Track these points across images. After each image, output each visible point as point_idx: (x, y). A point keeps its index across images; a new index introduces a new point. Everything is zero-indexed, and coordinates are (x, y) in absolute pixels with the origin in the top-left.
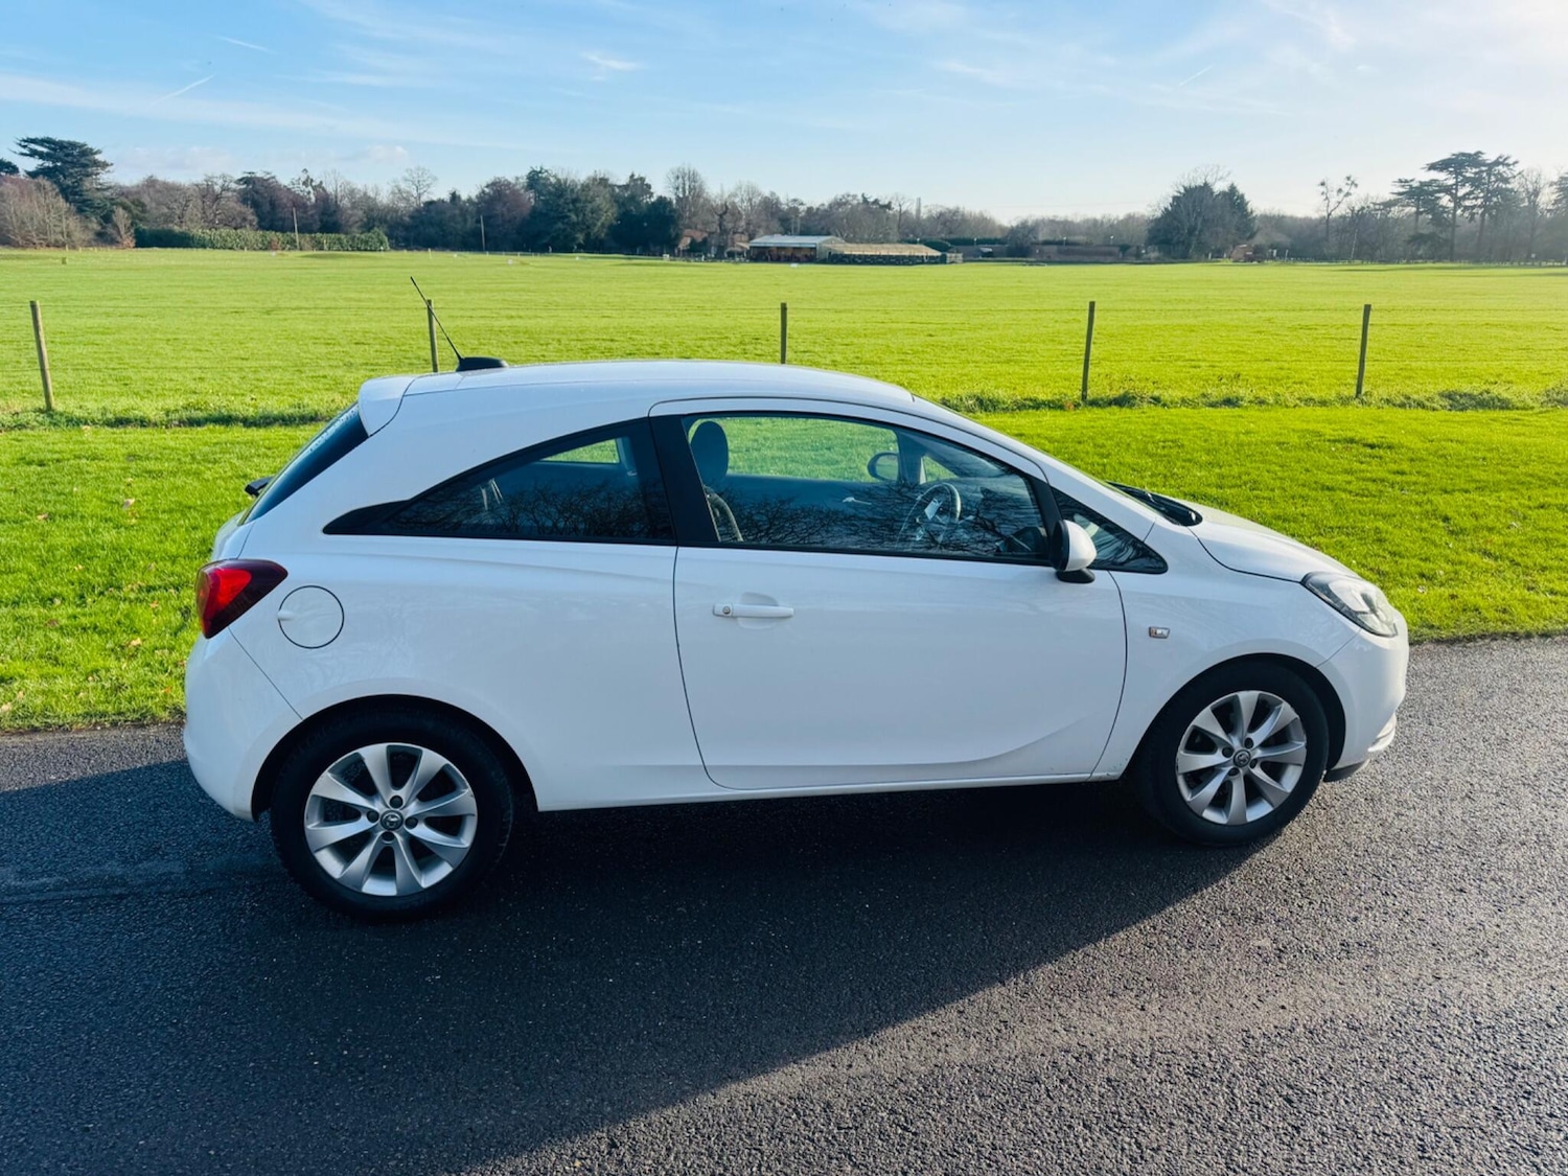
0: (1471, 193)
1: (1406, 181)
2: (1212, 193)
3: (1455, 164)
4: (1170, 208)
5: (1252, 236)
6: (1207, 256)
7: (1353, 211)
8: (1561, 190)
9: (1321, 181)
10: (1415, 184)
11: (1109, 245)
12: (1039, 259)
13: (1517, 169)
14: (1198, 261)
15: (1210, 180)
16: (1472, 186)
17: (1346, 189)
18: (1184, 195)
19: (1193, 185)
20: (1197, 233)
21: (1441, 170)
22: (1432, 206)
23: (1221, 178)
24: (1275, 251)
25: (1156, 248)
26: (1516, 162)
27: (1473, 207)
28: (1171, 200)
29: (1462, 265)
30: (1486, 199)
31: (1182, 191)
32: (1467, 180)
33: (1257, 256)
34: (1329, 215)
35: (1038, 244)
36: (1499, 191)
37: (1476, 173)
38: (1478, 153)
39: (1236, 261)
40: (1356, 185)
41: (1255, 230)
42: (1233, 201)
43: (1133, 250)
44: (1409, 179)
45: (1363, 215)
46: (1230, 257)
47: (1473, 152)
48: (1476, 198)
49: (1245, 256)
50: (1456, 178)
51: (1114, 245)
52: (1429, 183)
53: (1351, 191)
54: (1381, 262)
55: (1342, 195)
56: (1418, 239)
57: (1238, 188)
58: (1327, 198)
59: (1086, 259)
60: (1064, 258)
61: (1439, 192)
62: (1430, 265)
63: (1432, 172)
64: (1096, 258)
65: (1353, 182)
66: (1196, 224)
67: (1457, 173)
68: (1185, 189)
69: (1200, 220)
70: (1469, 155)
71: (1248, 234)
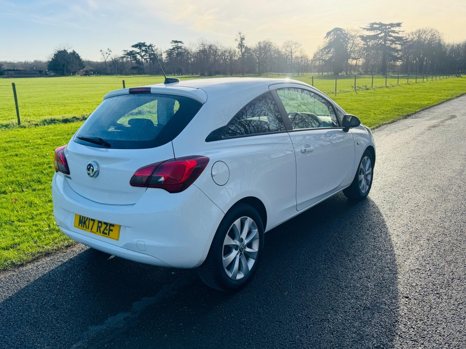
0: (145, 54)
1: (126, 51)
2: (68, 53)
3: (139, 45)
4: (54, 58)
5: (84, 67)
6: (70, 74)
7: (113, 59)
8: (168, 54)
9: (100, 50)
10: (128, 52)
11: (34, 71)
12: (8, 76)
13: (156, 48)
14: (68, 76)
15: (66, 49)
16: (145, 52)
17: (108, 53)
18: (58, 53)
19: (60, 50)
20: (65, 66)
21: (136, 47)
22: (135, 58)
23: (69, 48)
24: (92, 72)
25: (52, 71)
26: (155, 46)
27: (147, 59)
28: (53, 55)
29: (147, 76)
30: (150, 56)
31: (57, 52)
32: (143, 51)
33: (87, 74)
34: (105, 61)
35: (6, 70)
36: (152, 54)
37: (145, 49)
38: (144, 43)
39: (81, 75)
40: (111, 52)
41: (84, 65)
42: (74, 55)
43: (44, 72)
44: (126, 50)
45: (116, 61)
46: (78, 74)
47: (143, 43)
48: (147, 56)
49: (84, 74)
50: (140, 50)
51: (36, 71)
52: (133, 51)
53: (110, 53)
54: (125, 75)
55: (108, 54)
56: (134, 68)
57: (76, 51)
58: (103, 56)
59: (27, 76)
60: (18, 76)
61: (137, 54)
62: (139, 76)
63: (133, 48)
64: (31, 75)
65: (110, 51)
66: (64, 63)
67: (140, 49)
68: (58, 51)
69: (65, 61)
70: (142, 43)
71: (82, 67)
